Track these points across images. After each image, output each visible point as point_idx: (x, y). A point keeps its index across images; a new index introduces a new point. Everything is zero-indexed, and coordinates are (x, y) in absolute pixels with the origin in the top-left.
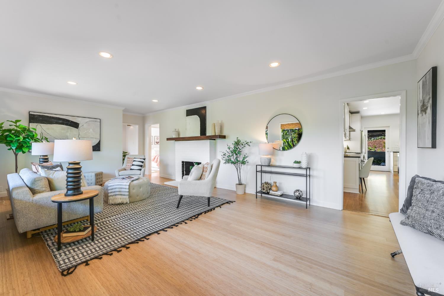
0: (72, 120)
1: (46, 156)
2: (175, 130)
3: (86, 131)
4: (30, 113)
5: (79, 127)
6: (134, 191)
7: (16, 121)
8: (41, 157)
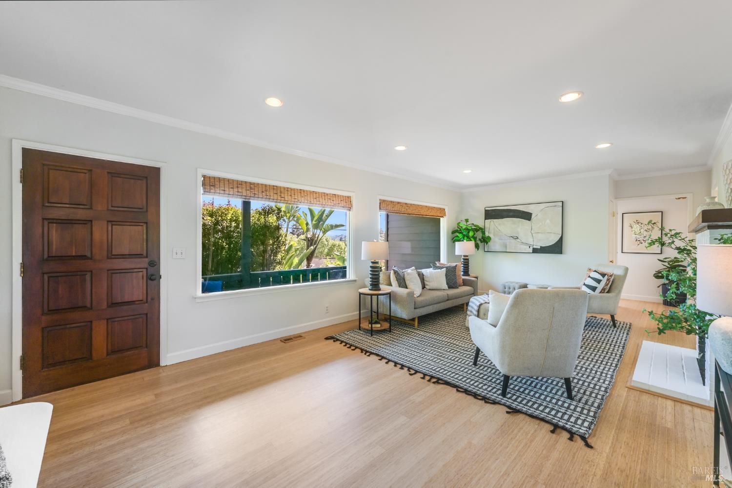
0: (523, 210)
1: (467, 256)
2: (710, 201)
3: (540, 224)
4: (487, 209)
5: (532, 218)
7: (467, 221)
8: (463, 257)
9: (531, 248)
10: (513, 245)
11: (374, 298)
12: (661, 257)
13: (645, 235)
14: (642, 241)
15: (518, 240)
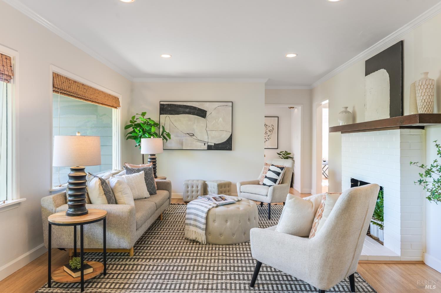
0: (199, 107)
1: (154, 155)
2: (344, 109)
3: (214, 122)
5: (207, 116)
6: (216, 224)
7: (143, 114)
8: (150, 157)
9: (206, 145)
10: (189, 143)
11: (79, 227)
12: (279, 151)
13: (269, 135)
14: (267, 139)
15: (194, 137)
